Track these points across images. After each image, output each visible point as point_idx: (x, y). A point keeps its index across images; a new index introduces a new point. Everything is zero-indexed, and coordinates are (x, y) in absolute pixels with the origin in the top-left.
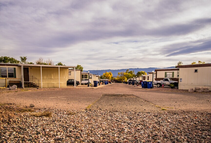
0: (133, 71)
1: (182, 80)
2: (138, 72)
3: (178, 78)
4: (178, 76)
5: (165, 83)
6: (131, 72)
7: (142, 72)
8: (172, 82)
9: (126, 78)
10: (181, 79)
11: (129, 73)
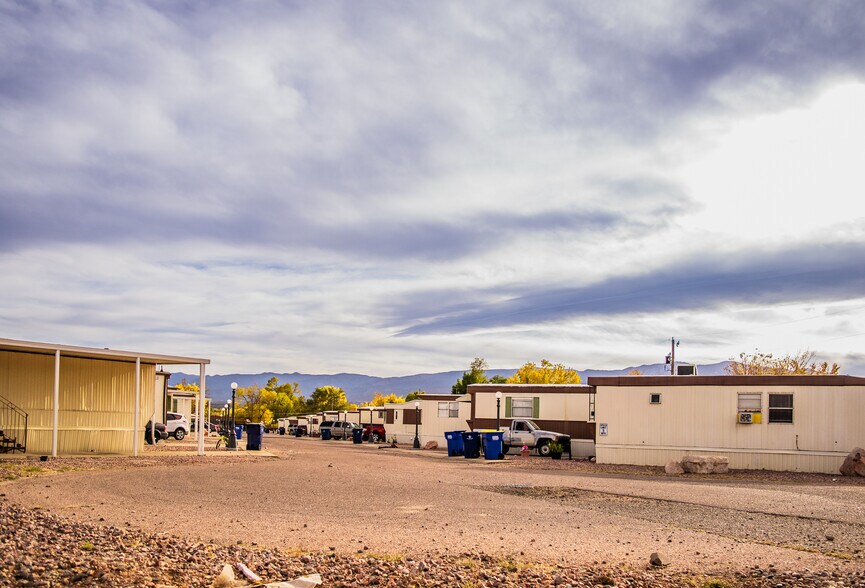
0: (296, 385)
1: (609, 430)
2: (318, 390)
3: (592, 421)
4: (593, 414)
5: (519, 440)
6: (287, 387)
7: (331, 391)
8: (545, 434)
9: (268, 411)
10: (604, 426)
11: (279, 390)
